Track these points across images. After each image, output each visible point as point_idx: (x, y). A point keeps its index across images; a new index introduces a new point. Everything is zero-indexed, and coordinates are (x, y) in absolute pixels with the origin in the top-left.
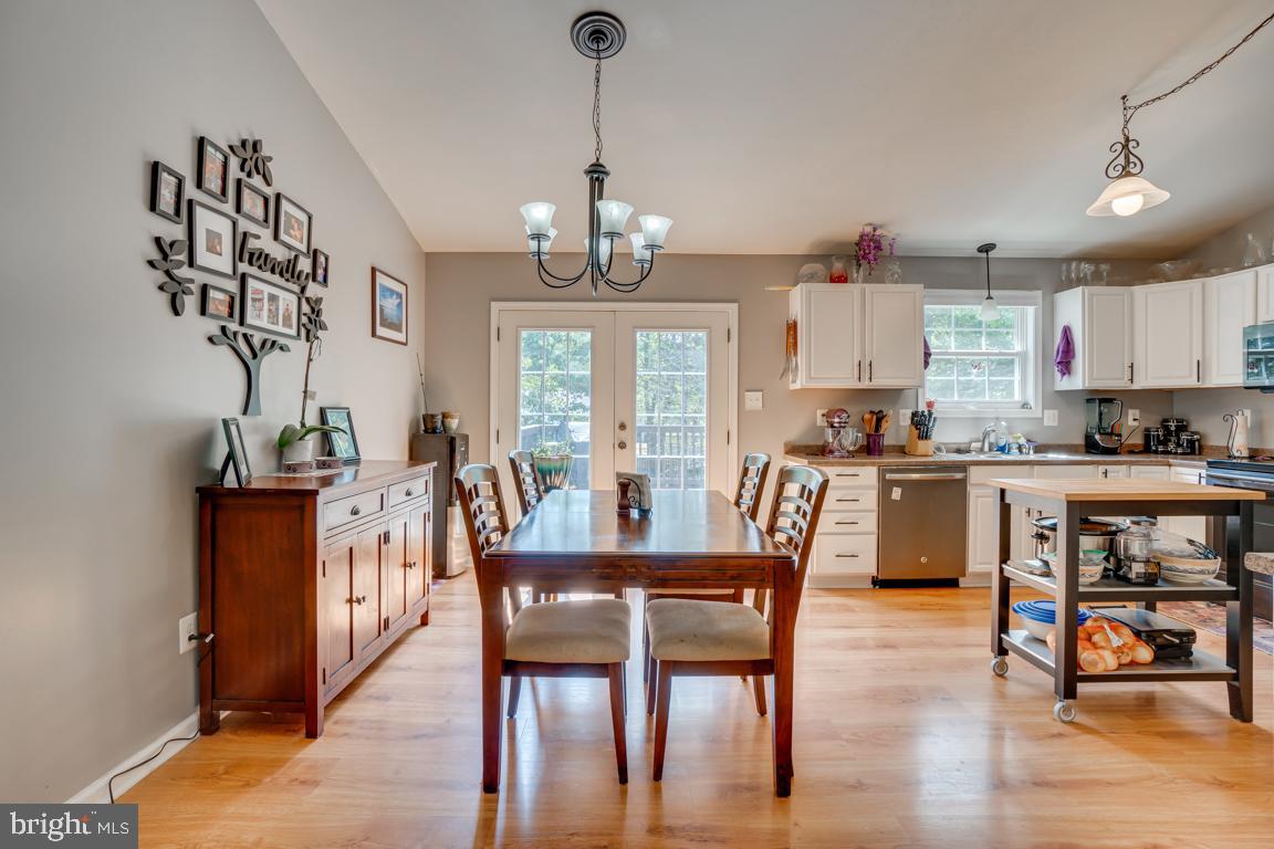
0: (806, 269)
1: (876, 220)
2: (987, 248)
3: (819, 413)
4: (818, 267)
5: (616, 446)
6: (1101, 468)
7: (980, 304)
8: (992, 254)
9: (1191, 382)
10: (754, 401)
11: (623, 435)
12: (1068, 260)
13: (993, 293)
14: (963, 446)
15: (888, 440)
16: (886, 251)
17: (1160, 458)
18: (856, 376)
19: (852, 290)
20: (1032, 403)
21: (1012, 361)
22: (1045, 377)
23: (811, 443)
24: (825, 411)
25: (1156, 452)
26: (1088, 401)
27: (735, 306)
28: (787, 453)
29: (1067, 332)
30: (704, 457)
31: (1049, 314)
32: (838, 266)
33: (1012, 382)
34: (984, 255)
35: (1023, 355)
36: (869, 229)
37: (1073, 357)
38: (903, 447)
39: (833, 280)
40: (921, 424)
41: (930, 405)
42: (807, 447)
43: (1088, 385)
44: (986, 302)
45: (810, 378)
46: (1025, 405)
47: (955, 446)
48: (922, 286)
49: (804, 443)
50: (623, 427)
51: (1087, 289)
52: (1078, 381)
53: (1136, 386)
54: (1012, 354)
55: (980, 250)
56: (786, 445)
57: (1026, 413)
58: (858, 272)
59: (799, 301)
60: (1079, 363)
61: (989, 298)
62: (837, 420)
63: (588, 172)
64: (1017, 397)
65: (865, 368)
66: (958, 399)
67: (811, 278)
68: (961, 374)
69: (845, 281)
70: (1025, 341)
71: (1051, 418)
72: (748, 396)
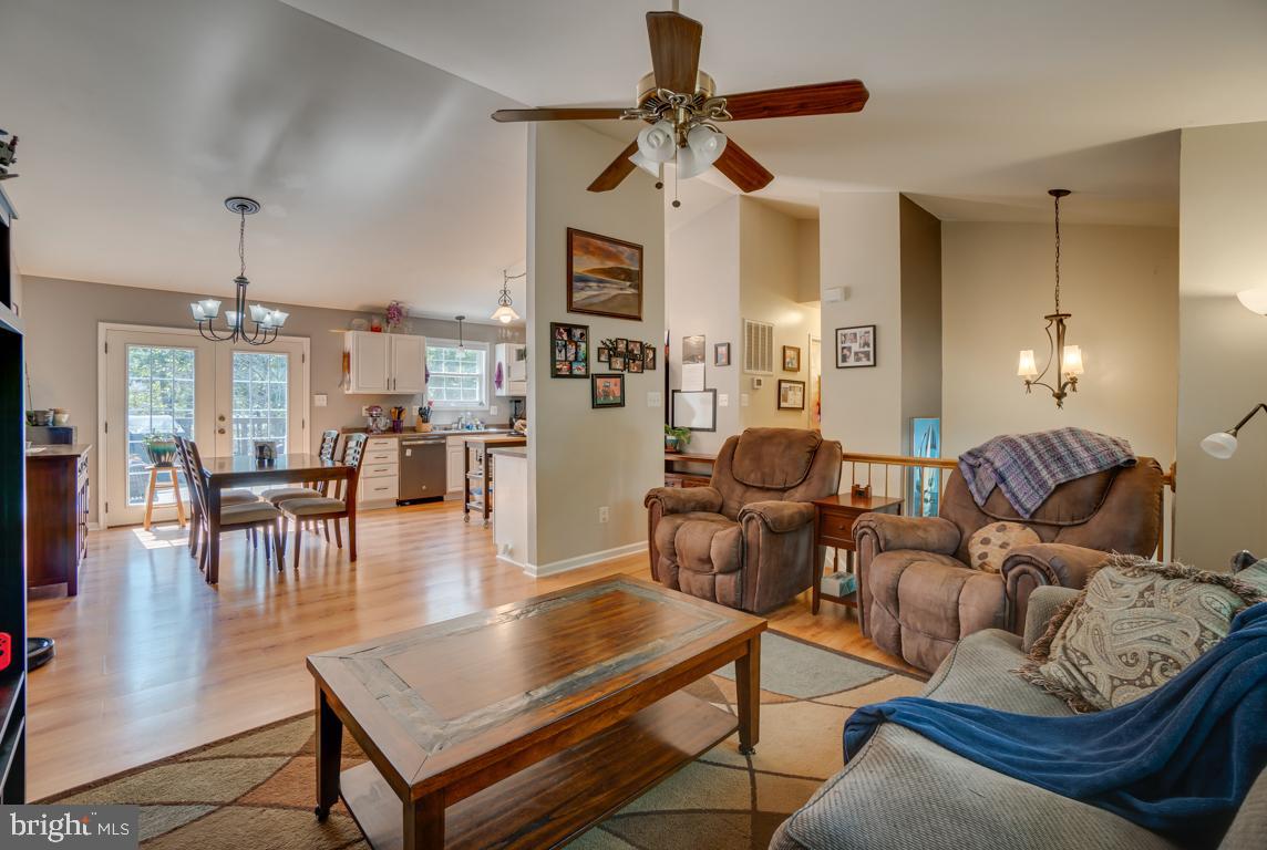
0: (356, 321)
1: (399, 298)
2: (460, 318)
3: (364, 408)
4: (363, 321)
5: (217, 432)
8: (463, 321)
10: (321, 401)
11: (222, 424)
15: (405, 423)
16: (404, 315)
18: (386, 386)
19: (384, 337)
20: (484, 402)
21: (475, 379)
22: (490, 388)
23: (362, 425)
24: (367, 407)
26: (510, 401)
27: (308, 339)
29: (500, 365)
30: (285, 437)
31: (492, 355)
32: (376, 322)
33: (474, 391)
34: (459, 321)
35: (480, 376)
36: (394, 302)
37: (502, 378)
38: (414, 426)
39: (372, 330)
40: (424, 414)
41: (430, 403)
42: (356, 429)
43: (509, 393)
46: (481, 404)
47: (443, 426)
48: (425, 337)
49: (354, 427)
50: (222, 418)
52: (505, 391)
54: (475, 376)
55: (457, 318)
56: (343, 428)
57: (480, 408)
58: (387, 326)
59: (351, 340)
60: (504, 381)
61: (461, 345)
62: (374, 412)
64: (477, 399)
65: (391, 382)
66: (445, 400)
67: (359, 328)
68: (447, 385)
69: (380, 331)
70: (481, 369)
71: (494, 411)
72: (317, 397)
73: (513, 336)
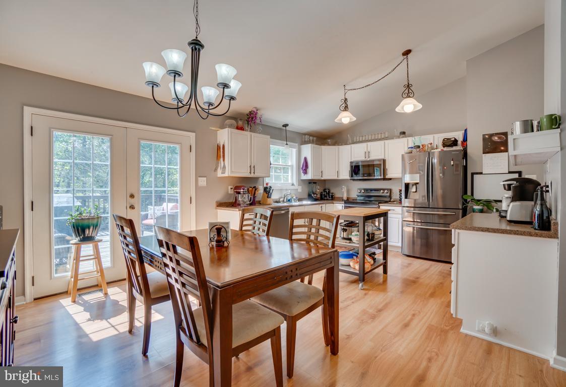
0: (228, 122)
1: (258, 106)
2: (286, 126)
3: (230, 187)
4: (233, 122)
5: (128, 207)
6: (320, 205)
7: (284, 146)
8: (288, 128)
9: (335, 178)
10: (203, 182)
11: (132, 201)
12: (305, 134)
13: (288, 143)
14: (278, 200)
15: (257, 199)
16: (258, 121)
17: (330, 201)
18: (249, 171)
19: (247, 134)
20: (295, 184)
21: (288, 168)
22: (299, 175)
23: (227, 201)
24: (232, 187)
25: (325, 200)
26: (310, 183)
27: (194, 134)
28: (217, 206)
29: (305, 159)
30: (179, 211)
31: (299, 153)
32: (240, 123)
33: (288, 176)
34: (284, 128)
35: (292, 166)
36: (255, 110)
37: (308, 168)
38: (260, 201)
39: (238, 128)
40: (267, 191)
41: (267, 184)
42: (225, 203)
43: (313, 178)
44: (286, 146)
45: (232, 172)
46: (293, 185)
47: (275, 200)
48: (269, 137)
49: (224, 201)
50: (132, 196)
51: (312, 145)
52: (309, 176)
53: (322, 179)
54: (288, 166)
55: (283, 126)
56: (217, 202)
57: (293, 187)
58: (248, 127)
59: (224, 136)
60: (310, 170)
61: (287, 144)
62: (242, 190)
63: (190, 44)
64: (290, 181)
65: (252, 168)
66: (274, 182)
67: (230, 126)
68: (275, 172)
69: (243, 130)
70: (292, 161)
71: (300, 189)
72: (200, 179)
73: (313, 140)
